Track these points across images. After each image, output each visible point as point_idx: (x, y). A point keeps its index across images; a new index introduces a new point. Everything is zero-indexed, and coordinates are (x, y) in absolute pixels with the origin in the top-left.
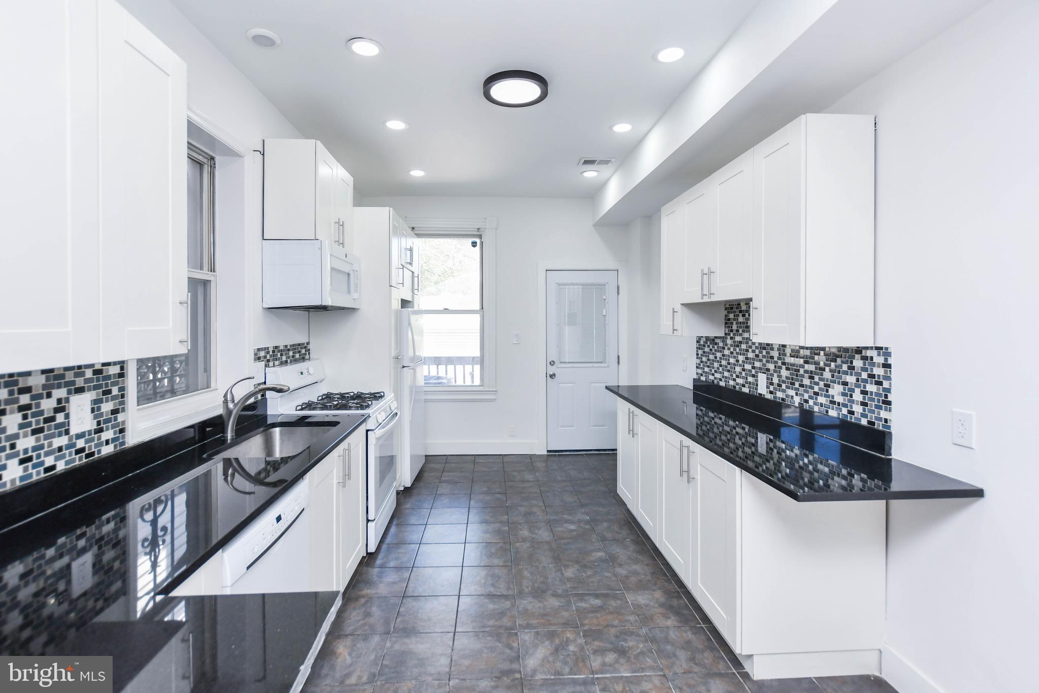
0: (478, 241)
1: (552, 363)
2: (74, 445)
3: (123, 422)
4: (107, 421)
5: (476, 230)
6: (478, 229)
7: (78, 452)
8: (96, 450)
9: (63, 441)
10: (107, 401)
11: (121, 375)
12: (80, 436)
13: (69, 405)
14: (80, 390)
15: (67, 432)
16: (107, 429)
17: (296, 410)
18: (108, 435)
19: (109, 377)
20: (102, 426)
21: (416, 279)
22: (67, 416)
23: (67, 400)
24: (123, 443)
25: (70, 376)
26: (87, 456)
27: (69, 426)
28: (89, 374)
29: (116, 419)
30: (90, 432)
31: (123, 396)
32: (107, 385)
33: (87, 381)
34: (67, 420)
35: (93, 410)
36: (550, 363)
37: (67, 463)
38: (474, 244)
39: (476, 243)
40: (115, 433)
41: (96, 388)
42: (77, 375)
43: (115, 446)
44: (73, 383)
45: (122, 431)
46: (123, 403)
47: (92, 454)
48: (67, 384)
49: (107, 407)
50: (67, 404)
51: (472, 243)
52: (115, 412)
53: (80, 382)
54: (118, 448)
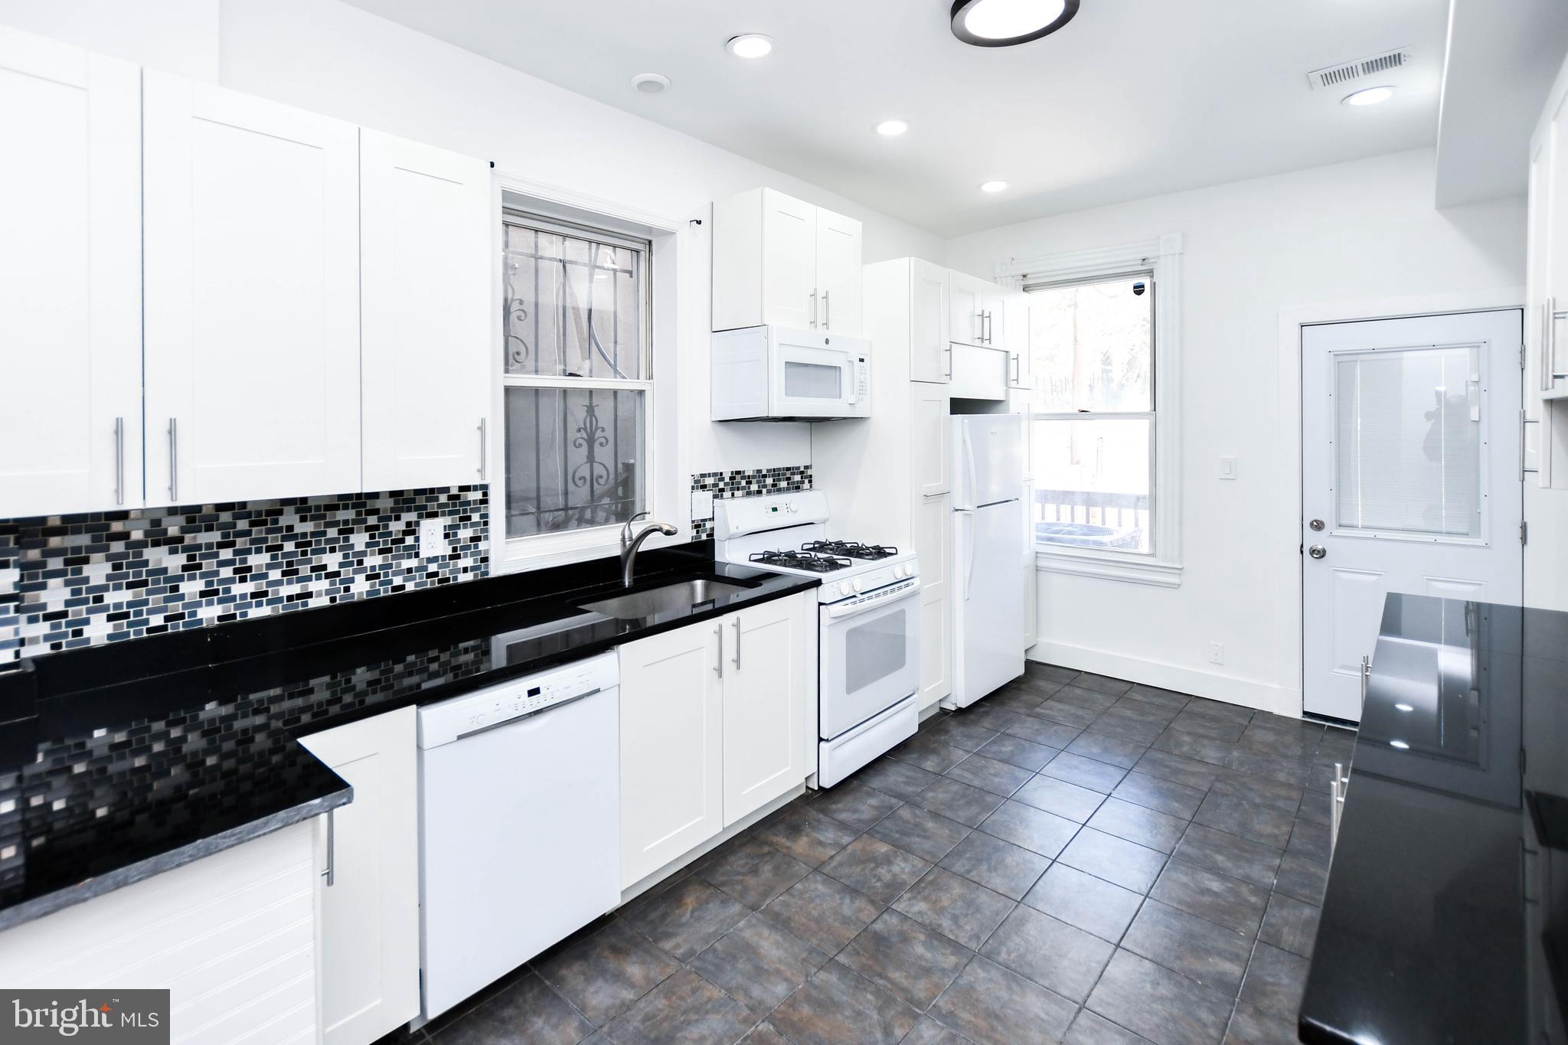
0: (1146, 281)
1: (1318, 526)
2: (425, 568)
3: (487, 551)
4: (465, 548)
5: (1140, 262)
6: (1144, 260)
7: (430, 575)
8: (451, 576)
9: (413, 563)
10: (465, 527)
11: (484, 501)
12: (430, 560)
13: (419, 529)
14: (434, 515)
15: (417, 555)
16: (466, 556)
17: (750, 560)
18: (467, 562)
19: (468, 503)
20: (459, 552)
21: (1013, 363)
22: (417, 539)
23: (417, 524)
24: (487, 573)
25: (421, 500)
26: (440, 581)
27: (419, 549)
28: (443, 498)
29: (476, 547)
30: (444, 557)
31: (486, 523)
32: (465, 511)
33: (441, 506)
34: (417, 544)
35: (446, 536)
36: (1312, 524)
37: (416, 585)
38: (1139, 290)
39: (1143, 286)
40: (475, 561)
41: (451, 513)
42: (428, 500)
43: (476, 575)
44: (425, 507)
45: (485, 560)
46: (486, 530)
47: (448, 580)
48: (417, 508)
49: (465, 534)
50: (417, 528)
51: (1135, 287)
52: (475, 539)
53: (432, 507)
54: (479, 578)
